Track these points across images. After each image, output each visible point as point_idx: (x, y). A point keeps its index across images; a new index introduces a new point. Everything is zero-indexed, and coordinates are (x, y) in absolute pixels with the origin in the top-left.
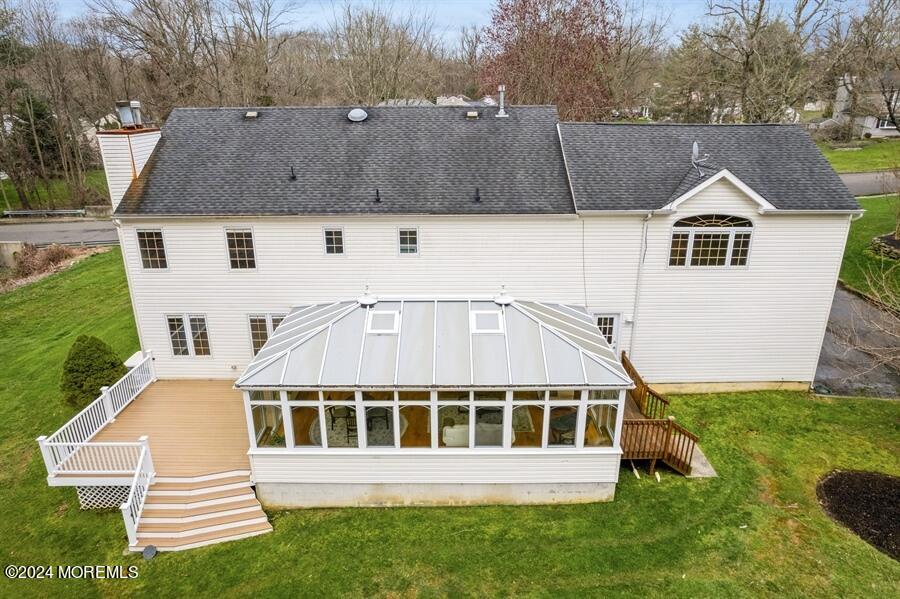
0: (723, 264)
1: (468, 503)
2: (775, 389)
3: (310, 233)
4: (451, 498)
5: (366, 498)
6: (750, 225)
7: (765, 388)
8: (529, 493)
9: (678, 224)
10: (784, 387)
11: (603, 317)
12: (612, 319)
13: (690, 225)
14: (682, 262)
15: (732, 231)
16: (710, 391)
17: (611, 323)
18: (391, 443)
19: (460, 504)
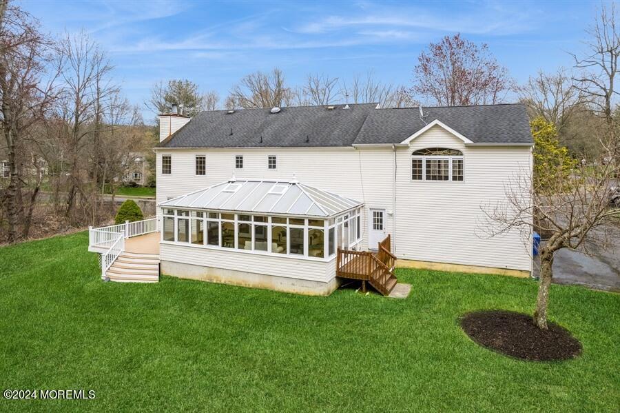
0: (448, 179)
1: (251, 286)
2: (502, 274)
3: (229, 157)
4: (243, 281)
5: (205, 275)
6: (462, 154)
7: (494, 273)
8: (281, 283)
9: (414, 154)
10: (509, 273)
11: (376, 211)
12: (381, 213)
13: (423, 155)
14: (420, 178)
15: (450, 158)
16: (452, 271)
17: (381, 216)
18: (217, 244)
19: (247, 286)
